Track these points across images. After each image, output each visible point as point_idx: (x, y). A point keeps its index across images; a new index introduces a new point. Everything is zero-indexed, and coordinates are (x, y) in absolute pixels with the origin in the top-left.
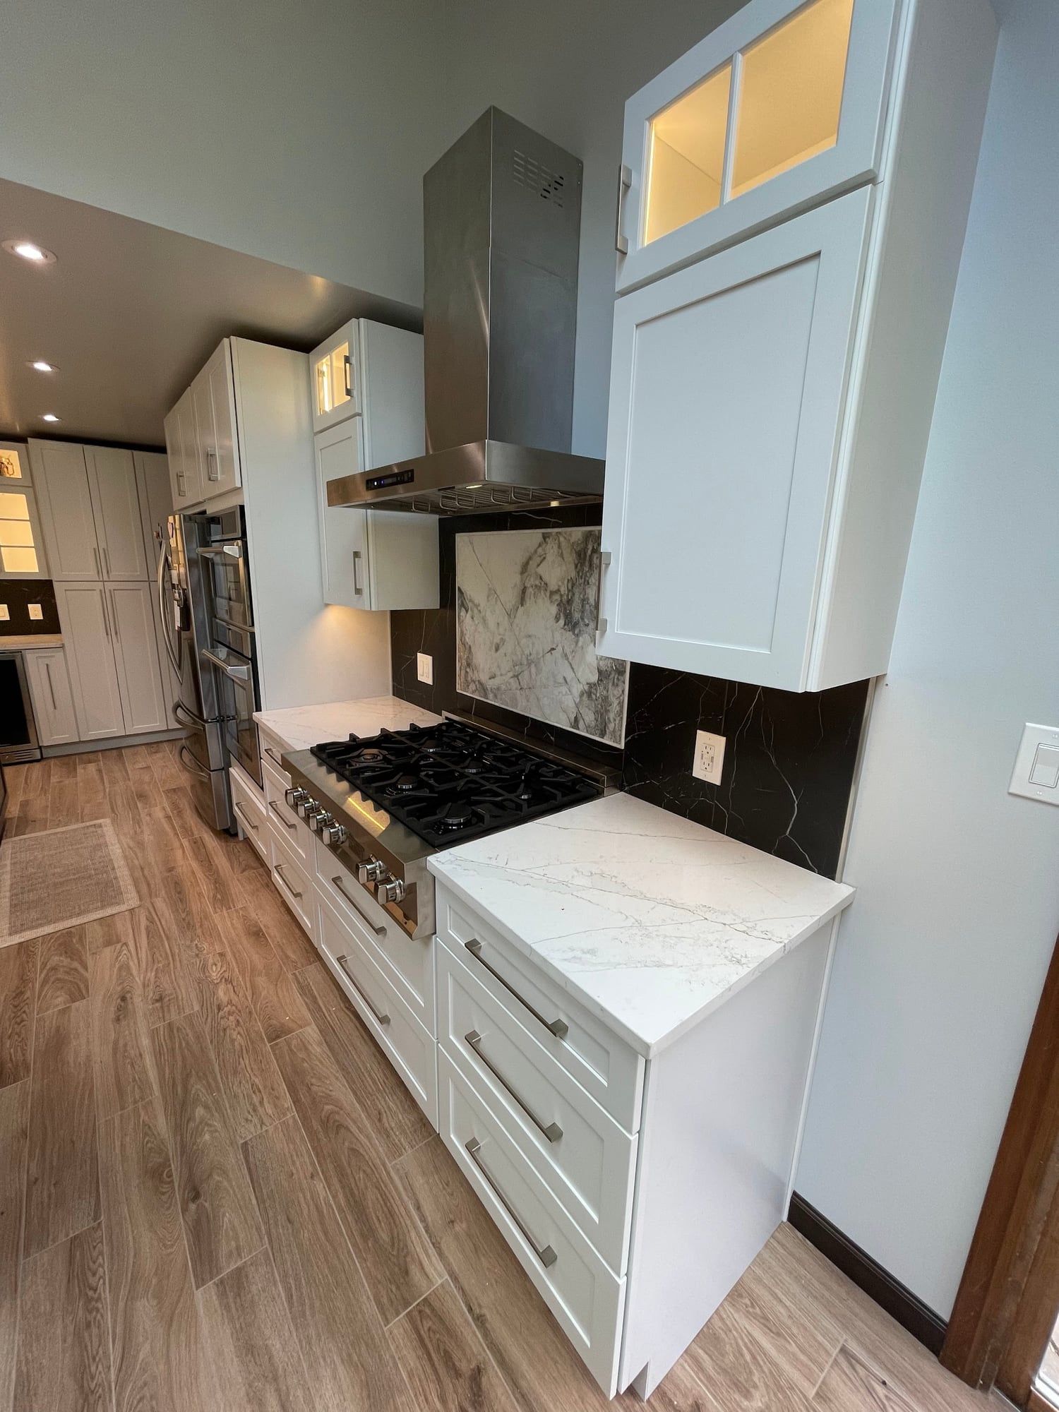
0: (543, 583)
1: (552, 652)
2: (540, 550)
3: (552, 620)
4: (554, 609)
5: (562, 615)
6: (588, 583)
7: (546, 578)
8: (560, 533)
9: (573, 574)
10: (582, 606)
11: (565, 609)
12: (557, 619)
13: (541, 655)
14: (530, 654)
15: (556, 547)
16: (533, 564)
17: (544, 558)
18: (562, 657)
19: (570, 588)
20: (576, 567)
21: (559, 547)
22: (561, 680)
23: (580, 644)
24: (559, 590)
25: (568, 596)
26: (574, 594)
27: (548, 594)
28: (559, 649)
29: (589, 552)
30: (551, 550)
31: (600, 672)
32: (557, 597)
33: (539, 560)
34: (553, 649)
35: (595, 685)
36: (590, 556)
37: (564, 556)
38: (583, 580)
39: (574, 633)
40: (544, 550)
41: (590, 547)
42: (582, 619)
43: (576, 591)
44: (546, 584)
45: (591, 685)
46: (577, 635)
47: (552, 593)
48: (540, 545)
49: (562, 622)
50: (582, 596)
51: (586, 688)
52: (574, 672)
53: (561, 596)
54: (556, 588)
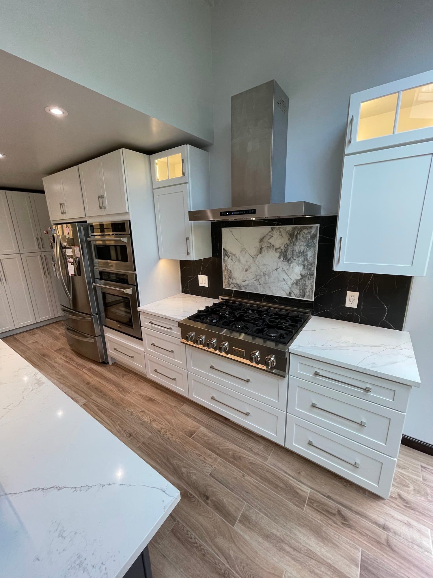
0: (271, 246)
1: (277, 270)
2: (270, 234)
3: (277, 259)
4: (278, 255)
5: (282, 256)
6: (295, 245)
7: (273, 243)
8: (280, 227)
9: (288, 242)
10: (293, 253)
11: (284, 254)
12: (279, 258)
13: (271, 271)
14: (265, 271)
15: (278, 233)
16: (266, 239)
17: (272, 237)
18: (282, 271)
19: (286, 246)
20: (289, 239)
21: (280, 232)
22: (282, 280)
23: (291, 266)
24: (280, 248)
25: (285, 249)
26: (288, 249)
27: (274, 249)
28: (281, 268)
29: (296, 234)
30: (276, 233)
31: (302, 275)
32: (280, 250)
33: (269, 237)
34: (278, 269)
35: (299, 280)
36: (296, 236)
37: (283, 235)
38: (293, 244)
39: (288, 263)
40: (272, 233)
41: (296, 233)
42: (292, 257)
43: (289, 248)
44: (274, 246)
45: (297, 280)
46: (290, 263)
47: (276, 249)
48: (270, 232)
49: (282, 259)
50: (292, 249)
51: (295, 281)
52: (289, 276)
53: (281, 250)
54: (278, 247)
